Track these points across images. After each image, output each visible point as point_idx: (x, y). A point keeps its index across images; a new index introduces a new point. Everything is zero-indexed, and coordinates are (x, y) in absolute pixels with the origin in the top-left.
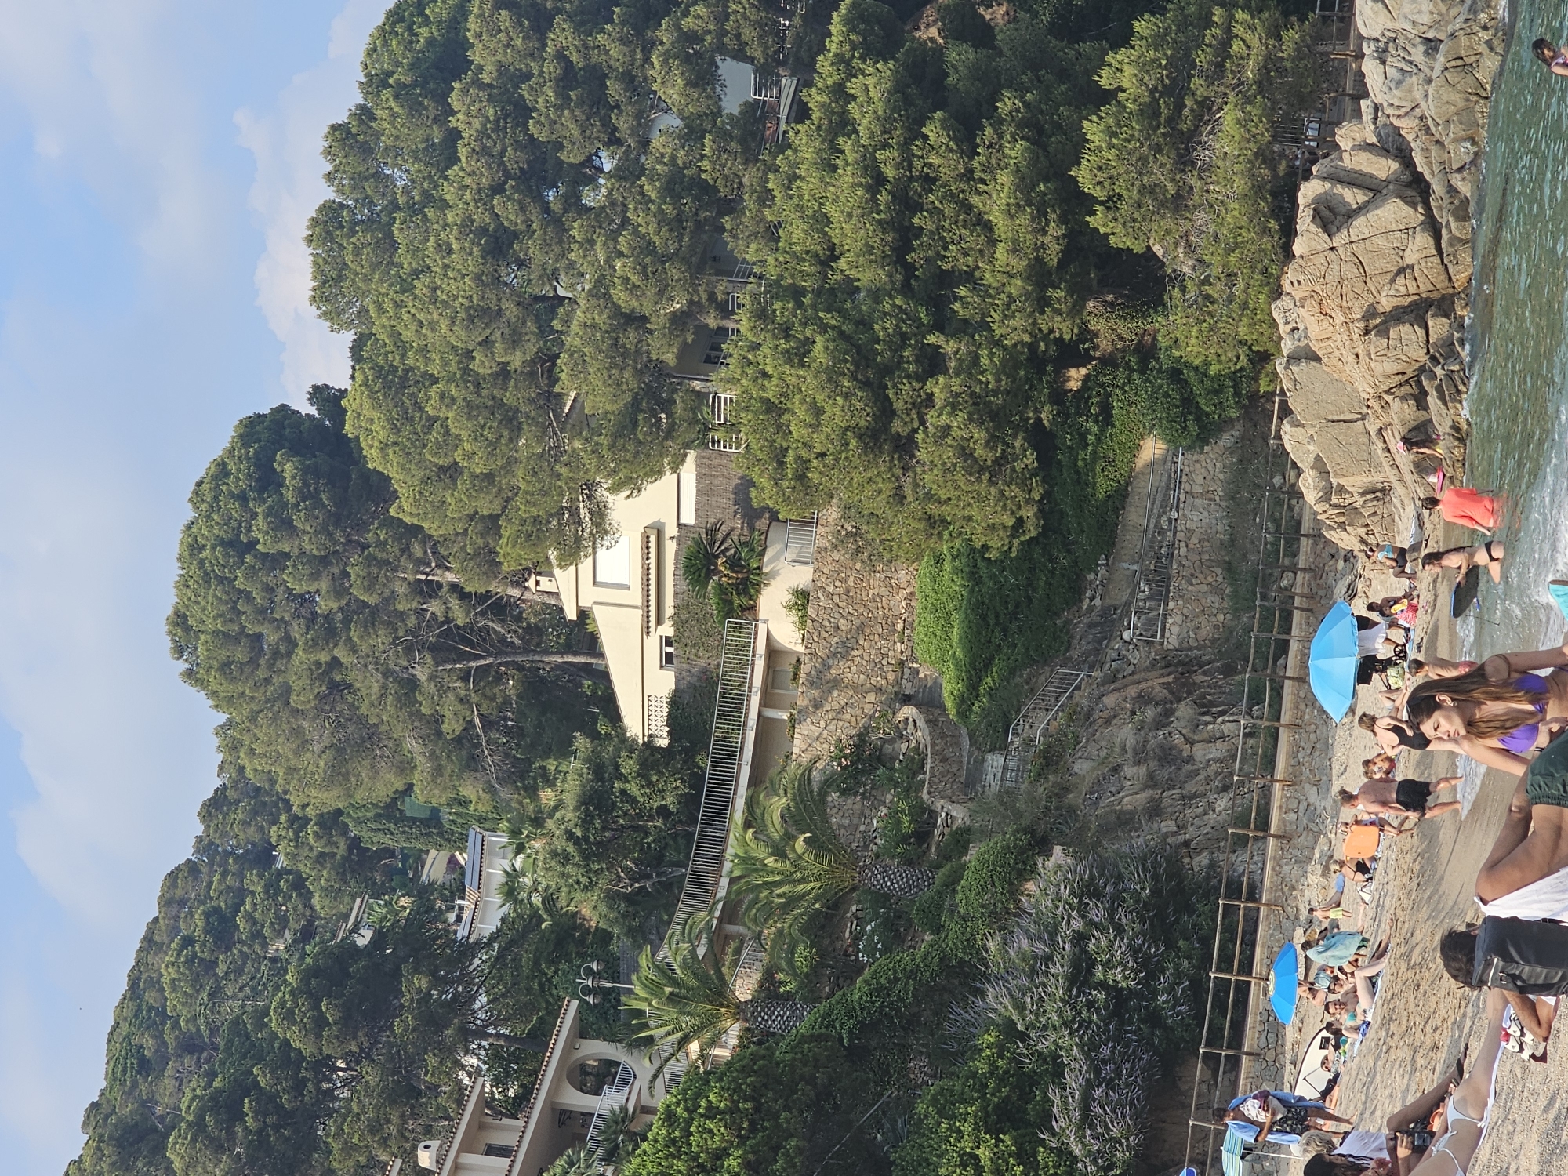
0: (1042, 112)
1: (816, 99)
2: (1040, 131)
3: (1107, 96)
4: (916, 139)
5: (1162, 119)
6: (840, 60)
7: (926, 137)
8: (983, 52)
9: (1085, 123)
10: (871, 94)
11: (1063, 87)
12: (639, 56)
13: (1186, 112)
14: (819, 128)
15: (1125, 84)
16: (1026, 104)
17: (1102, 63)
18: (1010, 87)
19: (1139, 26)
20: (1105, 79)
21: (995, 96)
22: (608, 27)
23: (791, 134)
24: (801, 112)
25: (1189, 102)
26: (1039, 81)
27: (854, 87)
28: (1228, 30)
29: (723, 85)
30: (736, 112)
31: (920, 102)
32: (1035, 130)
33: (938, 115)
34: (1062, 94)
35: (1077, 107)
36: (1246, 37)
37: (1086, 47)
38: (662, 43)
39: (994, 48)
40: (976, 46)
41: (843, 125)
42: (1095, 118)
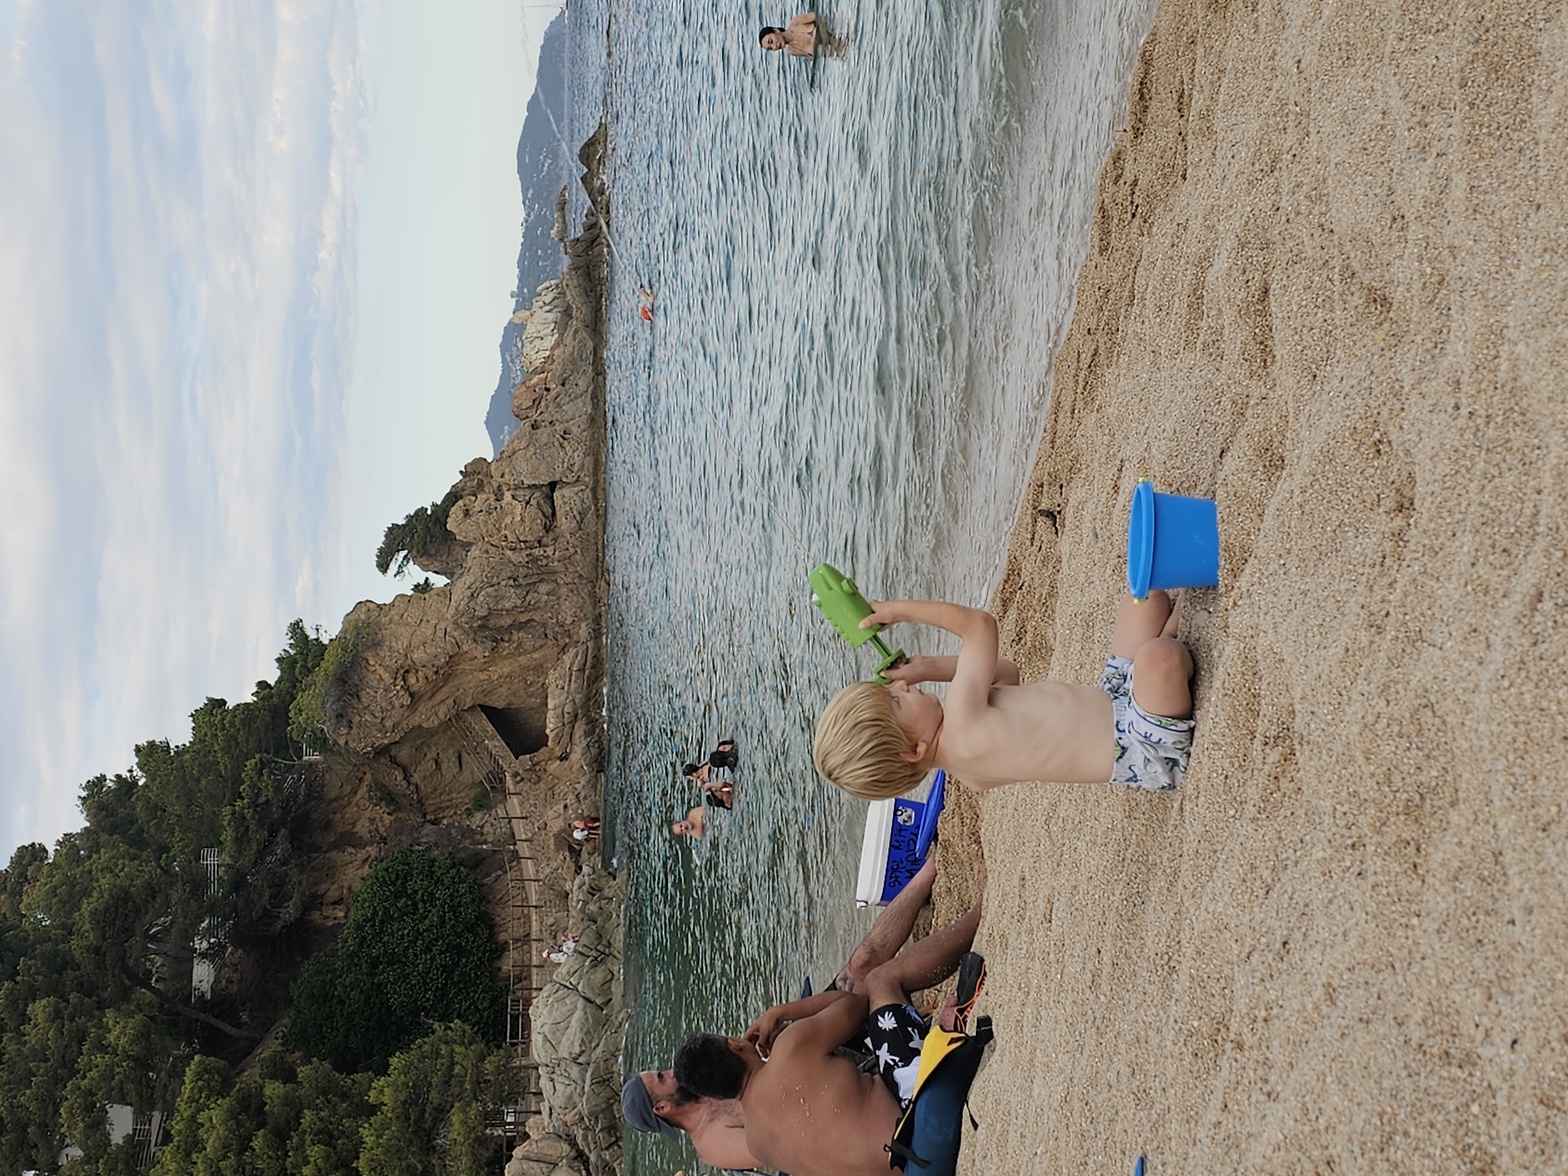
0: (331, 1123)
1: (177, 1126)
2: (331, 1136)
3: (373, 1110)
4: (246, 1150)
5: (411, 1121)
6: (192, 1100)
7: (254, 1150)
8: (289, 1086)
9: (360, 1129)
10: (214, 1121)
11: (344, 1105)
12: (50, 1109)
13: (427, 1115)
14: (179, 1148)
15: (385, 1099)
16: (321, 1119)
17: (370, 1088)
18: (309, 1108)
19: (394, 1061)
20: (372, 1097)
21: (298, 1118)
22: (28, 1092)
23: (159, 1153)
24: (167, 1138)
25: (428, 1110)
26: (329, 1102)
27: (202, 1118)
28: (452, 1058)
29: (111, 1124)
30: (121, 1142)
31: (248, 1125)
32: (326, 1137)
33: (261, 1133)
34: (346, 1109)
35: (355, 1118)
36: (464, 1063)
37: (358, 1077)
38: (67, 1099)
39: (297, 1083)
40: (285, 1083)
41: (194, 1144)
42: (366, 1125)
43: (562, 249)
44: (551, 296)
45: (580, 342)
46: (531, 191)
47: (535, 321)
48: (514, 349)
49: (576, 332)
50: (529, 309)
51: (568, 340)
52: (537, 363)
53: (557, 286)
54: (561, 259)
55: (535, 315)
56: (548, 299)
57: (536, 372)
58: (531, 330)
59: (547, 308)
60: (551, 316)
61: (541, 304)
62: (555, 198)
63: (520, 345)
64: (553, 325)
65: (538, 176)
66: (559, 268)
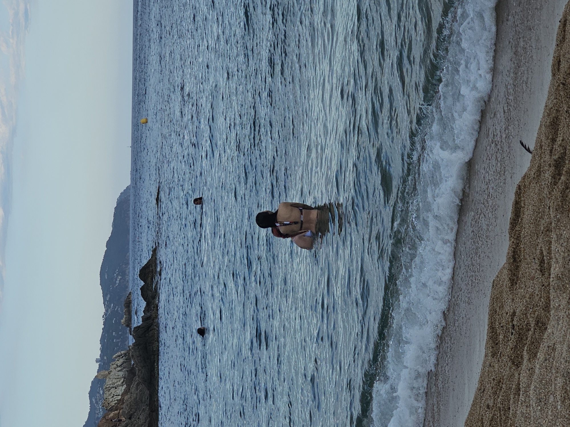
43: (128, 331)
44: (121, 360)
45: (141, 391)
46: (109, 296)
47: (111, 377)
48: (98, 395)
49: (138, 385)
50: (107, 370)
51: (133, 390)
52: (113, 404)
53: (125, 355)
54: (128, 338)
55: (112, 374)
56: (119, 363)
57: (111, 410)
58: (109, 382)
59: (119, 369)
60: (121, 374)
61: (115, 366)
62: (123, 299)
63: (101, 392)
64: (122, 380)
65: (113, 287)
66: (126, 343)
